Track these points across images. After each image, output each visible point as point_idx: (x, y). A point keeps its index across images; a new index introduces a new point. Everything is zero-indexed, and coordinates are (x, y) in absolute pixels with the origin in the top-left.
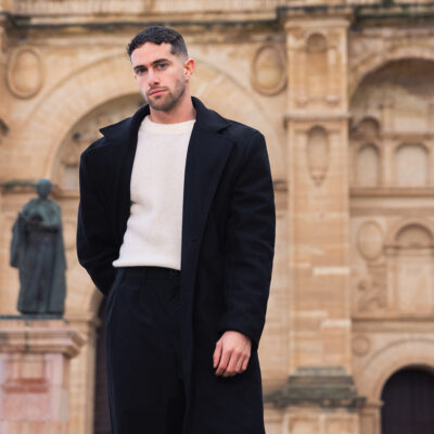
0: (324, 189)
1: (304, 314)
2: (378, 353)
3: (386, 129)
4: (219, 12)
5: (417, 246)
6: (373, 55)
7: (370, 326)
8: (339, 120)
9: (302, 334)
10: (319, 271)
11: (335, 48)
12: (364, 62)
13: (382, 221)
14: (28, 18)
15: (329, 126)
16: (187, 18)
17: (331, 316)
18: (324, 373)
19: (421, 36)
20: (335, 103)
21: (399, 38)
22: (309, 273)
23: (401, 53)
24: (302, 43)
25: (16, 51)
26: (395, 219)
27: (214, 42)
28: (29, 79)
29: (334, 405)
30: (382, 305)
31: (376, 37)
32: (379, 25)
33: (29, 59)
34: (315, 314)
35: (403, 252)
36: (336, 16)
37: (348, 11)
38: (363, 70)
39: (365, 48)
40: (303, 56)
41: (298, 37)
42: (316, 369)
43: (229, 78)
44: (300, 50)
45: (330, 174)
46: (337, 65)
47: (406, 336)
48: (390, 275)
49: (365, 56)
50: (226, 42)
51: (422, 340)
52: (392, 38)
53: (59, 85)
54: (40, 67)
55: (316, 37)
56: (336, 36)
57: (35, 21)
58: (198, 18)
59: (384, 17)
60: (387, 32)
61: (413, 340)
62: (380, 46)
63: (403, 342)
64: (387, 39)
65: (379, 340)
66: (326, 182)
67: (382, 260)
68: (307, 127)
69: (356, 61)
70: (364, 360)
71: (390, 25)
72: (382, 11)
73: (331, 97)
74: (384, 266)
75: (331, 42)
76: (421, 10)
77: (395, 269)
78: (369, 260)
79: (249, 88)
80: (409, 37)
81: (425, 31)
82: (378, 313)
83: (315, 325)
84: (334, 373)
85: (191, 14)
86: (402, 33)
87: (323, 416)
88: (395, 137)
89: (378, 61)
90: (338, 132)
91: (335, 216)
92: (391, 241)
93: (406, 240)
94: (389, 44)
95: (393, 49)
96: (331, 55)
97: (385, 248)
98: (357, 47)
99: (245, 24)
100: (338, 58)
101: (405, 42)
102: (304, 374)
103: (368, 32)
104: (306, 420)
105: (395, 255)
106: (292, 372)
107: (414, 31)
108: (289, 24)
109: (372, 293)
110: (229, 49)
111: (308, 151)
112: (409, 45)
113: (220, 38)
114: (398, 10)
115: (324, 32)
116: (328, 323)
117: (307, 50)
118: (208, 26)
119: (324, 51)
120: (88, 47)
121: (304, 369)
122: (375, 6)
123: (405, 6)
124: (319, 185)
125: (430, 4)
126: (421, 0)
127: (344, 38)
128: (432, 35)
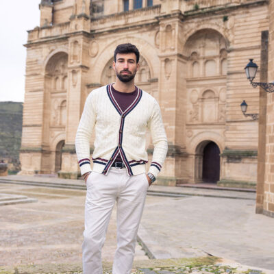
0: (169, 81)
2: (195, 136)
4: (146, 21)
5: (210, 98)
6: (192, 30)
7: (192, 127)
8: (174, 55)
11: (174, 29)
12: (188, 33)
13: (198, 89)
14: (94, 31)
15: (170, 58)
19: (207, 20)
21: (200, 22)
23: (201, 27)
24: (164, 29)
25: (91, 42)
26: (202, 88)
27: (144, 31)
28: (94, 51)
30: (197, 120)
31: (192, 22)
32: (193, 18)
33: (94, 44)
35: (205, 100)
36: (174, 17)
37: (177, 15)
38: (188, 35)
39: (189, 27)
40: (164, 34)
41: (163, 27)
43: (149, 43)
44: (164, 31)
45: (171, 75)
46: (175, 36)
47: (204, 130)
48: (200, 109)
49: (189, 30)
50: (148, 31)
51: (209, 132)
52: (198, 22)
53: (103, 52)
54: (98, 47)
55: (169, 26)
56: (175, 25)
57: (96, 32)
58: (140, 23)
59: (194, 15)
60: (196, 20)
61: (207, 132)
62: (193, 26)
63: (204, 132)
64: (196, 23)
65: (196, 132)
67: (197, 103)
68: (164, 59)
69: (185, 32)
70: (191, 138)
71: (197, 17)
72: (195, 12)
73: (173, 48)
74: (198, 105)
75: (173, 27)
76: (208, 10)
77: (202, 107)
78: (193, 103)
79: (154, 46)
80: (203, 21)
81: (208, 18)
82: (195, 123)
85: (137, 22)
86: (201, 19)
88: (204, 58)
89: (193, 31)
90: (174, 60)
91: (172, 90)
92: (201, 96)
93: (207, 95)
95: (198, 26)
96: (173, 32)
97: (199, 99)
98: (186, 27)
99: (152, 24)
100: (175, 33)
101: (202, 23)
103: (190, 21)
105: (202, 101)
107: (205, 18)
108: (160, 23)
109: (194, 115)
110: (149, 33)
111: (165, 67)
112: (204, 24)
113: (145, 29)
114: (200, 11)
115: (171, 24)
116: (169, 127)
117: (166, 31)
118: (142, 26)
119: (171, 31)
120: (110, 38)
122: (193, 11)
123: (202, 9)
124: (168, 79)
125: (211, 7)
126: (209, 5)
127: (177, 26)
128: (211, 19)
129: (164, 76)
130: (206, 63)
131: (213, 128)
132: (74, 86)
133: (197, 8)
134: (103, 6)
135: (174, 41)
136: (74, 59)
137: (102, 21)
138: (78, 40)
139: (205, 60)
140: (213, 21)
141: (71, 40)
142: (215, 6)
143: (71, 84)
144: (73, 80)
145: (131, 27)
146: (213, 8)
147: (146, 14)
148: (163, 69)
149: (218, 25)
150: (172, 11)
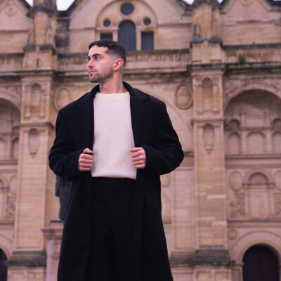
0: (212, 155)
1: (203, 219)
2: (240, 239)
3: (243, 125)
4: (158, 68)
5: (259, 184)
6: (236, 88)
7: (236, 224)
8: (219, 121)
9: (202, 228)
10: (210, 197)
11: (216, 85)
12: (231, 92)
13: (241, 171)
14: (64, 73)
15: (214, 124)
16: (142, 71)
17: (217, 220)
18: (213, 249)
19: (259, 79)
20: (217, 113)
21: (248, 80)
22: (205, 198)
23: (249, 87)
24: (200, 83)
25: (58, 89)
26: (249, 170)
27: (156, 83)
29: (219, 265)
30: (243, 214)
31: (237, 79)
32: (238, 74)
33: (64, 93)
34: (209, 218)
35: (252, 187)
36: (216, 69)
37: (223, 66)
38: (231, 96)
39: (231, 84)
40: (200, 90)
41: (197, 80)
42: (210, 246)
44: (199, 86)
45: (215, 148)
46: (218, 93)
47: (255, 229)
48: (246, 198)
49: (232, 89)
50: (161, 83)
51: (263, 231)
52: (245, 80)
55: (207, 80)
56: (217, 79)
57: (67, 74)
58: (148, 71)
59: (241, 69)
60: (242, 77)
61: (258, 231)
62: (239, 84)
63: (253, 232)
64: (242, 80)
65: (241, 231)
66: (213, 152)
67: (242, 191)
68: (203, 124)
69: (227, 91)
70: (235, 241)
71: (244, 74)
72: (239, 67)
73: (215, 109)
74: (243, 194)
75: (215, 82)
76: (259, 65)
77: (249, 195)
78: (236, 191)
79: (174, 106)
80: (253, 79)
81: (262, 76)
82: (240, 218)
83: (209, 224)
84: (219, 249)
85: (144, 69)
86: (250, 77)
87: (213, 271)
88: (248, 129)
89: (238, 91)
90: (219, 127)
91: (218, 169)
92: (246, 181)
93: (254, 181)
94: (243, 83)
95: (245, 85)
96: (215, 88)
97: (243, 185)
98: (228, 84)
99: (171, 74)
100: (218, 90)
101: (251, 81)
102: (203, 249)
103: (233, 77)
104: (205, 272)
105: (249, 188)
106: (197, 248)
107: (256, 76)
108: (193, 74)
109: (238, 208)
110: (164, 86)
111: (204, 136)
112: (254, 83)
113: (159, 81)
114: (248, 66)
115: (211, 77)
116: (215, 223)
117: (202, 86)
118: (153, 75)
119: (211, 87)
121: (204, 246)
122: (236, 64)
123: (251, 64)
124: (209, 153)
125: (264, 63)
126: (259, 60)
127: (220, 80)
128: (265, 78)
129: (203, 149)
130: (249, 135)
131: (269, 227)
132: (33, 154)
133: (242, 61)
134: (67, 38)
135: (218, 101)
136: (31, 112)
137: (77, 59)
138: (41, 83)
139: (249, 132)
140: (268, 81)
141: (27, 81)
142: (269, 62)
143: (26, 151)
144: (29, 145)
145: (135, 74)
146: (267, 65)
147: (157, 60)
148: (201, 139)
149: (275, 87)
150: (211, 60)
